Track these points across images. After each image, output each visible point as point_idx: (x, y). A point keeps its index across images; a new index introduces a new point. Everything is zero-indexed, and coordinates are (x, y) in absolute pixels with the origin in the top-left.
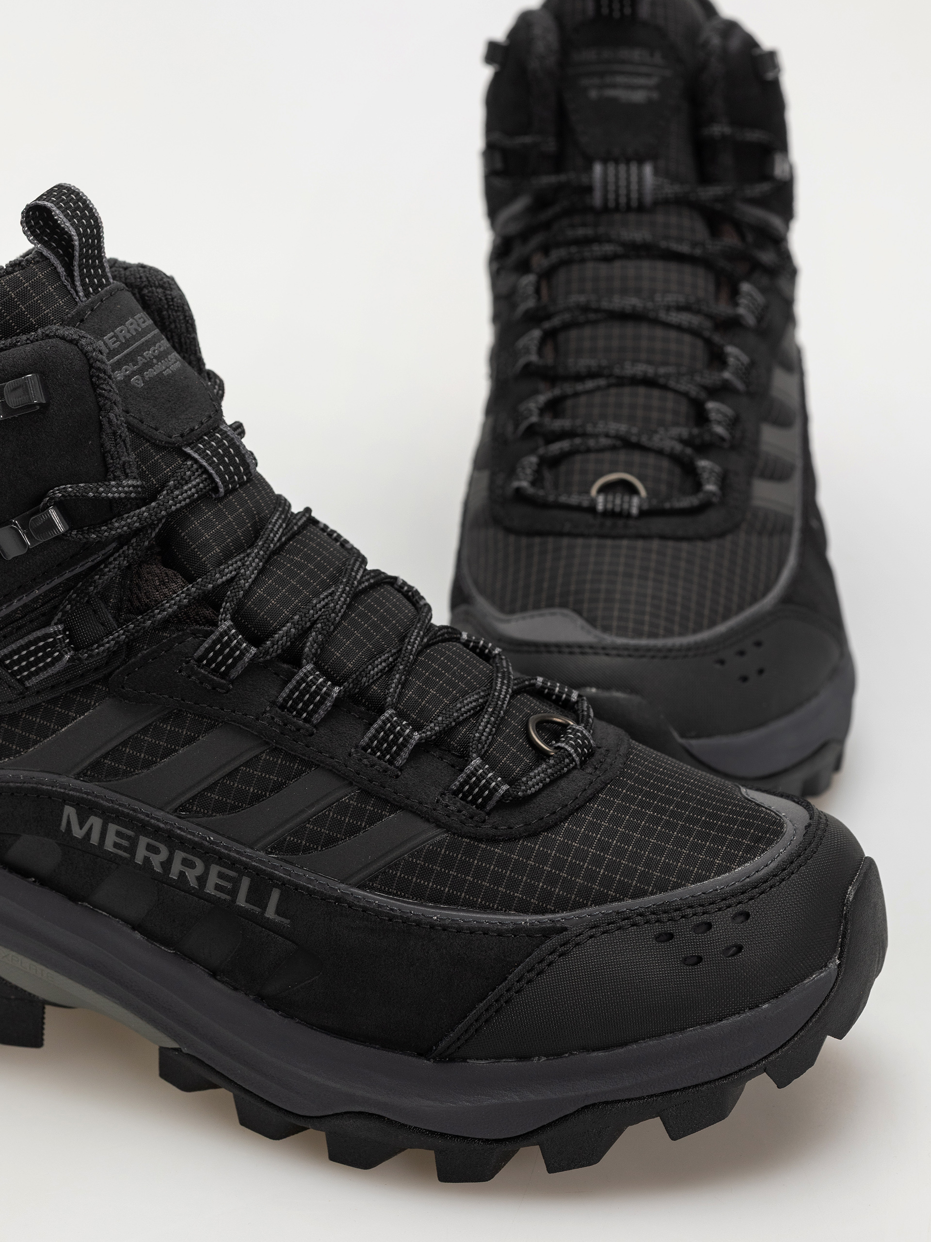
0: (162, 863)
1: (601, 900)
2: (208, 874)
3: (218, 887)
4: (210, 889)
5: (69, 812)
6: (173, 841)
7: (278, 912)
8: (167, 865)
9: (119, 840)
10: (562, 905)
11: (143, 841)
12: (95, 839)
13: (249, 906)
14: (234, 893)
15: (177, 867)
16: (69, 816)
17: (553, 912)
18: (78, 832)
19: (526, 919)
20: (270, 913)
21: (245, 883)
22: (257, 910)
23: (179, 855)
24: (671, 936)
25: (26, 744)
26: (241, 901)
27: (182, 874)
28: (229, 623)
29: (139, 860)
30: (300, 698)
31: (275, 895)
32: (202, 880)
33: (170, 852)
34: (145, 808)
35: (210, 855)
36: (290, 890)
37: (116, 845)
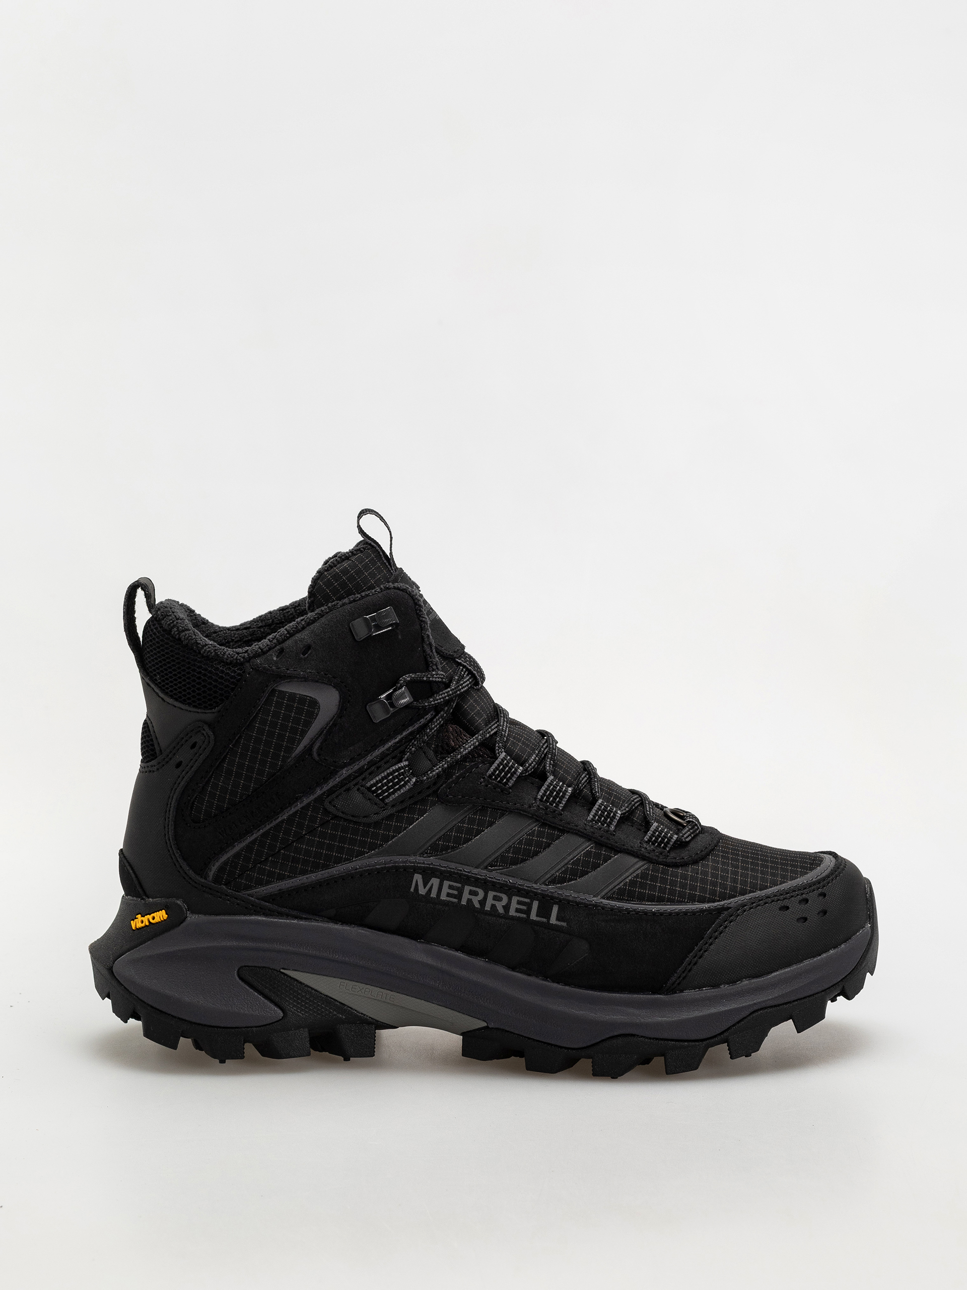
0: (479, 901)
1: (743, 893)
2: (511, 903)
3: (517, 910)
4: (512, 912)
5: (418, 877)
6: (487, 885)
7: (558, 919)
8: (483, 902)
9: (451, 891)
10: (723, 897)
11: (467, 889)
12: (434, 894)
13: (538, 919)
14: (528, 912)
15: (490, 902)
16: (417, 881)
17: (719, 901)
18: (422, 891)
19: (706, 906)
20: (553, 920)
21: (535, 905)
22: (544, 920)
23: (491, 894)
24: (787, 908)
25: (386, 839)
26: (533, 916)
27: (493, 906)
28: (504, 754)
29: (464, 902)
30: (550, 795)
31: (555, 909)
32: (507, 908)
33: (485, 892)
34: (467, 869)
35: (510, 890)
36: (565, 905)
37: (448, 895)
